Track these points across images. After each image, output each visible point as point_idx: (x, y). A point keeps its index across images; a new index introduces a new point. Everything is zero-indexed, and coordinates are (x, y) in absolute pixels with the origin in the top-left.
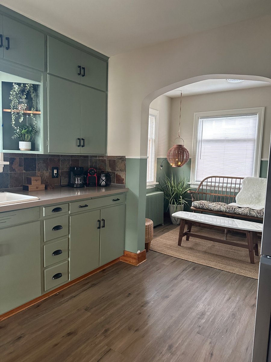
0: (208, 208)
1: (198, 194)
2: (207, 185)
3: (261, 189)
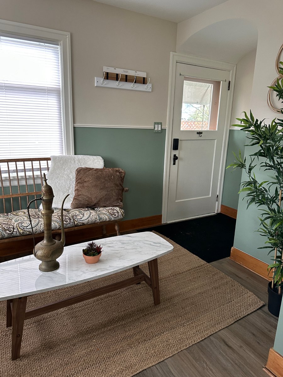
0: (23, 233)
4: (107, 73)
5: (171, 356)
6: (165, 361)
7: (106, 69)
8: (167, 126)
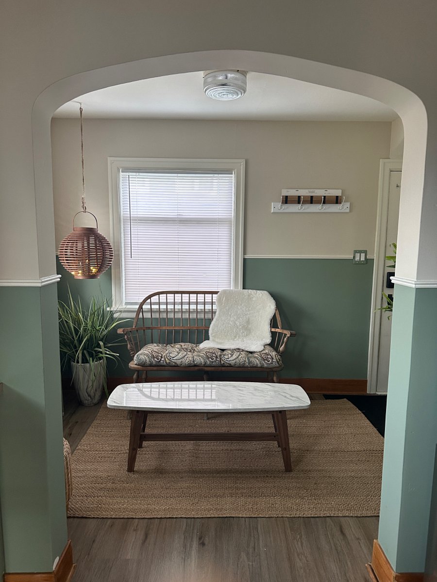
0: (169, 363)
1: (137, 331)
2: (151, 311)
3: (249, 310)
4: (287, 197)
5: (267, 516)
6: (258, 519)
7: (285, 193)
8: (375, 255)
